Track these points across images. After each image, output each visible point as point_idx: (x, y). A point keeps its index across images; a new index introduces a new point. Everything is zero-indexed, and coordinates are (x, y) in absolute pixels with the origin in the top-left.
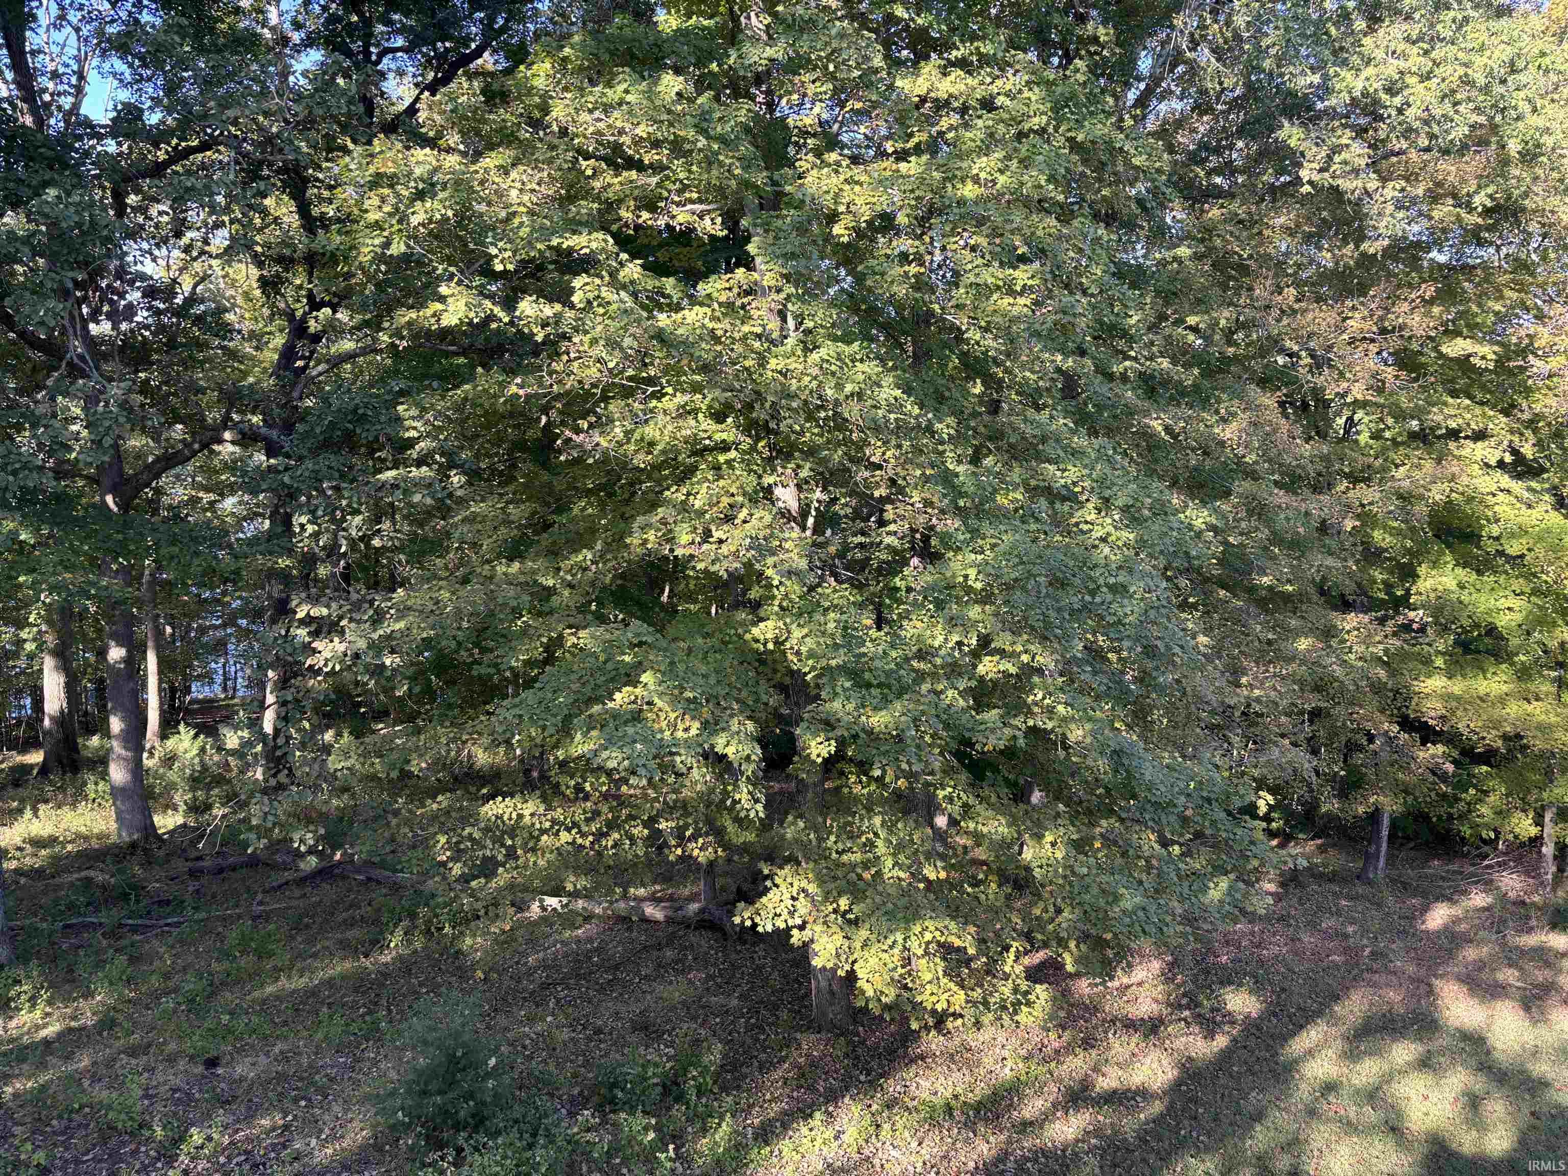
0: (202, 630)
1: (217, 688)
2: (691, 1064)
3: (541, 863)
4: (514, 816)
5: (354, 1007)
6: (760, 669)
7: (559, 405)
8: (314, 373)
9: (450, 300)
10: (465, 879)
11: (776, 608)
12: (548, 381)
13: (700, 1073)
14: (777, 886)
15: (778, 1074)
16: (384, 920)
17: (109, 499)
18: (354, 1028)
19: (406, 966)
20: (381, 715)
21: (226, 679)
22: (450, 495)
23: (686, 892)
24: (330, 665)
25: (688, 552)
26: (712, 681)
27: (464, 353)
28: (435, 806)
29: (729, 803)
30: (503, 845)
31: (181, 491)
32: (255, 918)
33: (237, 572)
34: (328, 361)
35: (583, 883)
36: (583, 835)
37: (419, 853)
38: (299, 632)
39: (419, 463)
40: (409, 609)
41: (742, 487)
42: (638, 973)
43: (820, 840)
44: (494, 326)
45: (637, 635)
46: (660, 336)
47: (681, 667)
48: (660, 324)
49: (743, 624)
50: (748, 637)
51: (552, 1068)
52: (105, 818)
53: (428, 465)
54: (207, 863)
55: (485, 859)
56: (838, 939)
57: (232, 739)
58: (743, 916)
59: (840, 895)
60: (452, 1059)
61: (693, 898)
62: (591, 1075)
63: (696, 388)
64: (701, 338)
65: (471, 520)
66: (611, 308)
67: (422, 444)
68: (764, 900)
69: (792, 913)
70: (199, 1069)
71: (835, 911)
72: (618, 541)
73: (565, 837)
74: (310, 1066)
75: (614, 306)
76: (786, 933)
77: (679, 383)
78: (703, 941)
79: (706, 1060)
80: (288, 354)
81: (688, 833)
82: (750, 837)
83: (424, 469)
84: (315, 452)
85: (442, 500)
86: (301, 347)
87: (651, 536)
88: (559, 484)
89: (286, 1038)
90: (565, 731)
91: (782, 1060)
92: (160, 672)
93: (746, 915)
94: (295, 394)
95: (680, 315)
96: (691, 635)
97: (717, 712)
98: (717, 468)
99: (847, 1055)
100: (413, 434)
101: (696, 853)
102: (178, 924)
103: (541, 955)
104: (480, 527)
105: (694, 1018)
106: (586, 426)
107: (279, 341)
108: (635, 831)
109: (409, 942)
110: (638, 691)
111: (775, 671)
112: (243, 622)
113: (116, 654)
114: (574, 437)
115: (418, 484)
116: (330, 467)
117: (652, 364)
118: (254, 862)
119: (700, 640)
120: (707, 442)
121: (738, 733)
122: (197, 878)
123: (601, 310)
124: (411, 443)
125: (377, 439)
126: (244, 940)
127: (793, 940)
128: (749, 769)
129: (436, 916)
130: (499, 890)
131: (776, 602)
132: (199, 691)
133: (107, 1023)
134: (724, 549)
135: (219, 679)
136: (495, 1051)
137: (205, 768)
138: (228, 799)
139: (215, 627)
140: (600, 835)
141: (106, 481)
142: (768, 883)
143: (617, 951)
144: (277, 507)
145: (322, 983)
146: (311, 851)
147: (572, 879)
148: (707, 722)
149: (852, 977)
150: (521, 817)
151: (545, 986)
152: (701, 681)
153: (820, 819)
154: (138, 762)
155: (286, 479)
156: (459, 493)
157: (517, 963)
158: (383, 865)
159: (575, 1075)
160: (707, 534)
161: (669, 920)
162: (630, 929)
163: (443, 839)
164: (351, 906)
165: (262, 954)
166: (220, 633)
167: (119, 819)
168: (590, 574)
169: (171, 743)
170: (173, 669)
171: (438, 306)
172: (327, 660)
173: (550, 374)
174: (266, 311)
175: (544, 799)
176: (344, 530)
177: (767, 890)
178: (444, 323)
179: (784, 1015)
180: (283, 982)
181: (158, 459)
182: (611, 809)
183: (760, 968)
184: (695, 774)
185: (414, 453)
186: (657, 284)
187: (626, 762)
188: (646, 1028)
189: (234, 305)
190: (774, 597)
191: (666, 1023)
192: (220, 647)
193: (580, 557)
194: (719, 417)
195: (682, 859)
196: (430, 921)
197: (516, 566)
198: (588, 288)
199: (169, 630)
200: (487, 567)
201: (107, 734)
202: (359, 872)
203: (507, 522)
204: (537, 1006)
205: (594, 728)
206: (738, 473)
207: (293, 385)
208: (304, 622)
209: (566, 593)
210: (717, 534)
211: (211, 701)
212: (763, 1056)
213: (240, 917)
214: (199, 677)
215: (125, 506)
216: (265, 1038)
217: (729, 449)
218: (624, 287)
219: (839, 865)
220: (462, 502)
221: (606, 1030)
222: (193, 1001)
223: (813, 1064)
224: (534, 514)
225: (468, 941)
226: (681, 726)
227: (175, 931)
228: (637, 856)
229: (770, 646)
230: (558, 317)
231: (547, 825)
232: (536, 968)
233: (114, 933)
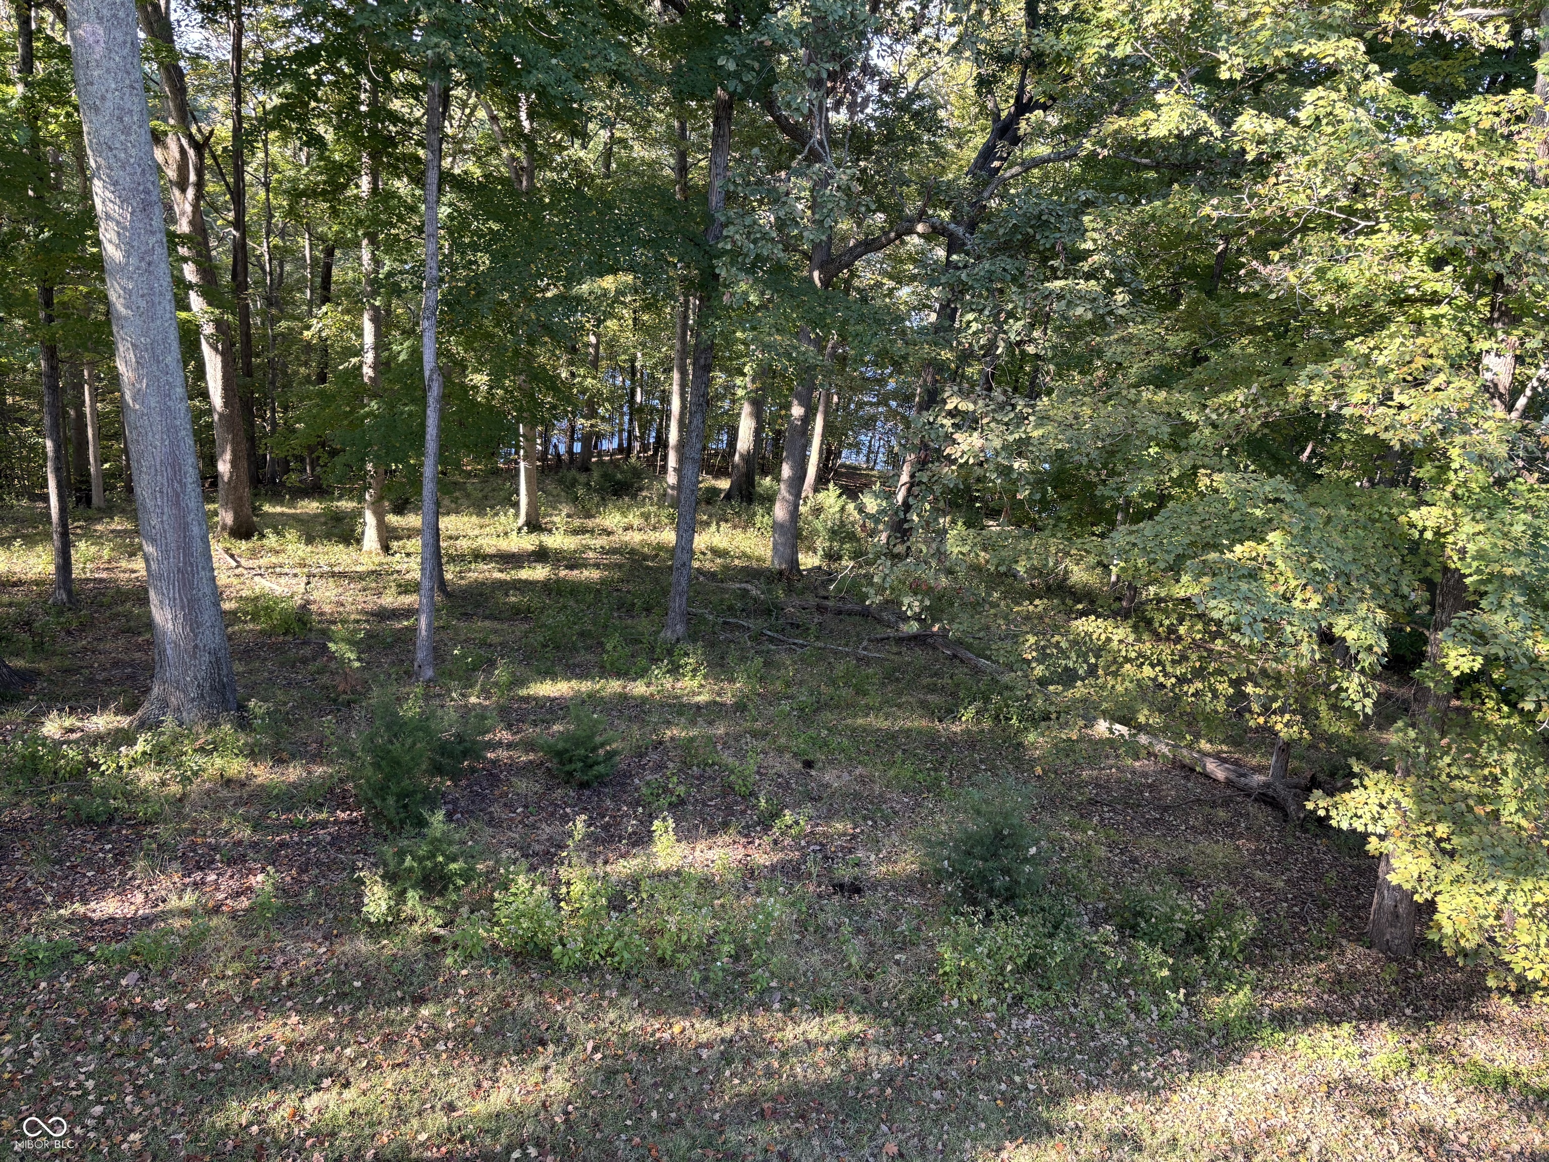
0: (861, 405)
1: (862, 458)
2: (1221, 924)
3: (1119, 688)
4: (1103, 637)
5: (923, 760)
6: (1408, 559)
7: (1252, 232)
8: (1008, 175)
9: (1164, 109)
10: (1043, 682)
11: (1447, 495)
12: (1246, 204)
13: (1228, 937)
14: (1366, 788)
15: (1313, 969)
16: (961, 695)
17: (816, 274)
18: (919, 776)
19: (972, 742)
20: (994, 514)
21: (870, 452)
22: (1111, 313)
23: (1254, 762)
24: (965, 457)
25: (1358, 412)
26: (1348, 557)
27: (1157, 167)
28: (1031, 608)
29: (1333, 687)
30: (1086, 661)
31: (869, 275)
32: (859, 660)
33: (905, 358)
34: (1022, 164)
35: (1156, 720)
36: (1166, 675)
37: (1008, 645)
38: (945, 421)
39: (1088, 276)
40: (1048, 418)
41: (1445, 349)
42: (1186, 822)
43: (1430, 757)
44: (1203, 140)
45: (1276, 490)
46: (1394, 165)
47: (1315, 536)
48: (1397, 149)
49: (1400, 503)
50: (1403, 519)
51: (1084, 875)
52: (765, 546)
53: (1098, 279)
54: (830, 603)
55: (1066, 669)
56: (1426, 864)
57: (871, 504)
58: (1318, 803)
59: (1439, 820)
60: (998, 835)
61: (1260, 769)
62: (1118, 897)
63: (1420, 227)
64: (1444, 168)
65: (1126, 340)
66: (1342, 127)
67: (1096, 258)
68: (1346, 796)
69: (1375, 820)
70: (799, 766)
71: (1429, 835)
72: (1279, 386)
73: (1148, 671)
74: (881, 795)
75: (1347, 126)
76: (1364, 837)
77: (1399, 219)
78: (1262, 815)
79: (1237, 926)
80: (987, 153)
81: (1275, 706)
82: (1344, 728)
83: (1093, 282)
84: (994, 252)
85: (1102, 316)
86: (1001, 147)
87: (1318, 387)
88: (1226, 316)
89: (866, 765)
90: (1175, 569)
91: (1322, 959)
92: (823, 436)
93: (1322, 804)
94: (986, 194)
95: (1423, 140)
96: (1334, 503)
97: (1346, 592)
98: (1418, 323)
99: (1395, 982)
100: (1089, 245)
101: (1279, 727)
102: (802, 646)
103: (1095, 773)
104: (1134, 349)
105: (1234, 884)
106: (1276, 258)
107: (980, 140)
108: (1220, 687)
109: (979, 722)
110: (1262, 548)
111: (1426, 564)
112: (893, 404)
113: (797, 411)
114: (1261, 268)
115: (1082, 297)
116: (1004, 270)
117: (1373, 195)
118: (866, 613)
119: (1344, 511)
120: (1411, 291)
121: (1364, 619)
122: (822, 614)
123: (1330, 129)
124: (1086, 255)
125: (1053, 247)
126: (848, 675)
127: (1368, 847)
128: (1367, 660)
129: (1008, 706)
130: (1075, 701)
131: (1449, 488)
132: (848, 458)
133: (740, 707)
134: (1404, 416)
135: (865, 451)
136: (1036, 842)
137: (842, 524)
138: (856, 555)
139: (871, 404)
140: (1182, 680)
141: (817, 259)
142: (1356, 782)
143: (1170, 795)
144: (949, 301)
145: (901, 731)
146: (917, 618)
147: (1146, 712)
148: (1331, 599)
149: (1431, 906)
150: (1109, 640)
151: (1093, 802)
152: (1336, 555)
153: (1437, 736)
154: (796, 506)
155: (964, 276)
156: (1122, 311)
157: (1071, 772)
158: (969, 647)
159: (1104, 891)
160: (1388, 396)
161: (1229, 783)
162: (1187, 778)
163: (1032, 639)
164: (936, 674)
165: (860, 692)
166: (872, 410)
167: (775, 548)
168: (1238, 417)
169: (821, 496)
170: (832, 434)
171: (1151, 115)
172: (963, 453)
173: (1251, 197)
174: (975, 110)
175: (1135, 628)
176: (1005, 332)
177: (1349, 788)
178: (1152, 133)
179: (1334, 916)
180: (871, 719)
181: (858, 244)
182: (1200, 658)
183: (1317, 862)
184: (1304, 648)
185: (1085, 266)
186: (1403, 102)
187: (1232, 617)
188: (1182, 875)
189: (947, 102)
190: (1448, 481)
191: (1204, 877)
192: (869, 423)
193: (1231, 398)
194: (1437, 264)
195: (1259, 729)
196: (1000, 709)
197: (1163, 394)
198: (1320, 103)
199: (835, 399)
200: (1133, 391)
201: (778, 479)
202: (948, 648)
203: (1163, 349)
204: (1082, 816)
205: (1205, 574)
206: (1445, 331)
207: (986, 184)
208: (951, 414)
209: (1207, 432)
210: (1398, 398)
211: (855, 468)
212: (1299, 947)
213: (847, 654)
214: (850, 445)
215: (826, 283)
216: (851, 759)
217: (1439, 303)
218: (1362, 104)
219: (1445, 788)
220: (1122, 321)
221: (1142, 863)
222: (802, 710)
223: (1353, 975)
224: (1191, 344)
225: (1031, 737)
226: (1299, 596)
227: (799, 651)
228: (1216, 712)
229: (1429, 535)
230: (1278, 135)
231: (1133, 655)
232: (1087, 784)
233: (757, 638)
